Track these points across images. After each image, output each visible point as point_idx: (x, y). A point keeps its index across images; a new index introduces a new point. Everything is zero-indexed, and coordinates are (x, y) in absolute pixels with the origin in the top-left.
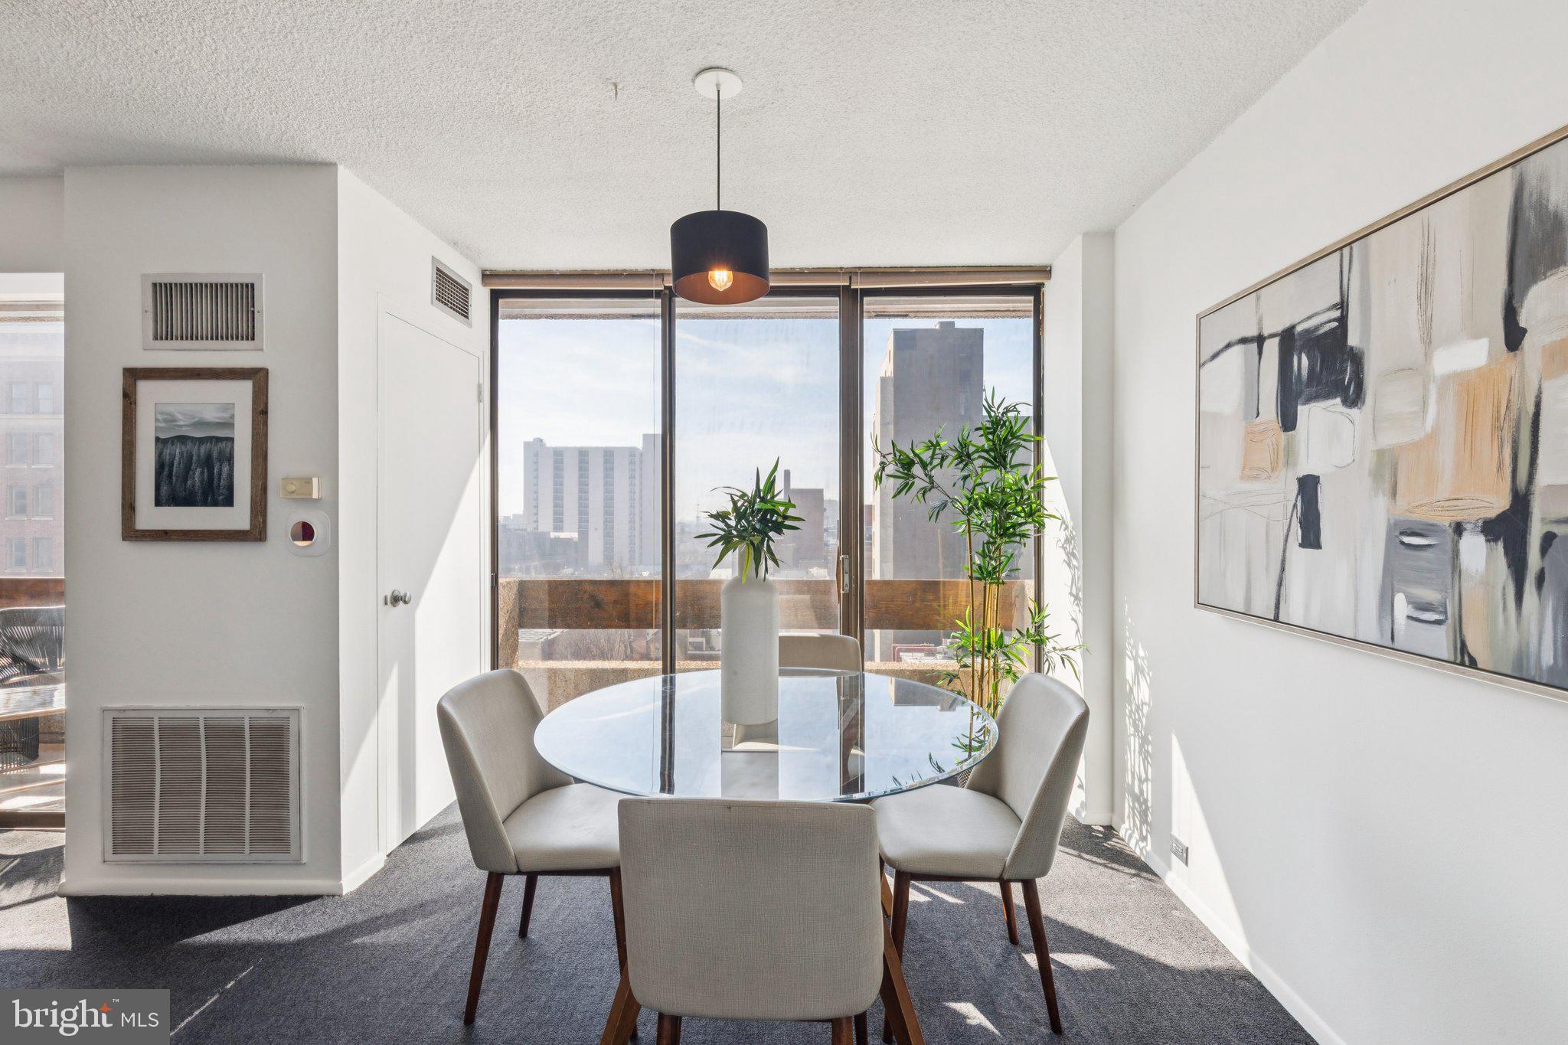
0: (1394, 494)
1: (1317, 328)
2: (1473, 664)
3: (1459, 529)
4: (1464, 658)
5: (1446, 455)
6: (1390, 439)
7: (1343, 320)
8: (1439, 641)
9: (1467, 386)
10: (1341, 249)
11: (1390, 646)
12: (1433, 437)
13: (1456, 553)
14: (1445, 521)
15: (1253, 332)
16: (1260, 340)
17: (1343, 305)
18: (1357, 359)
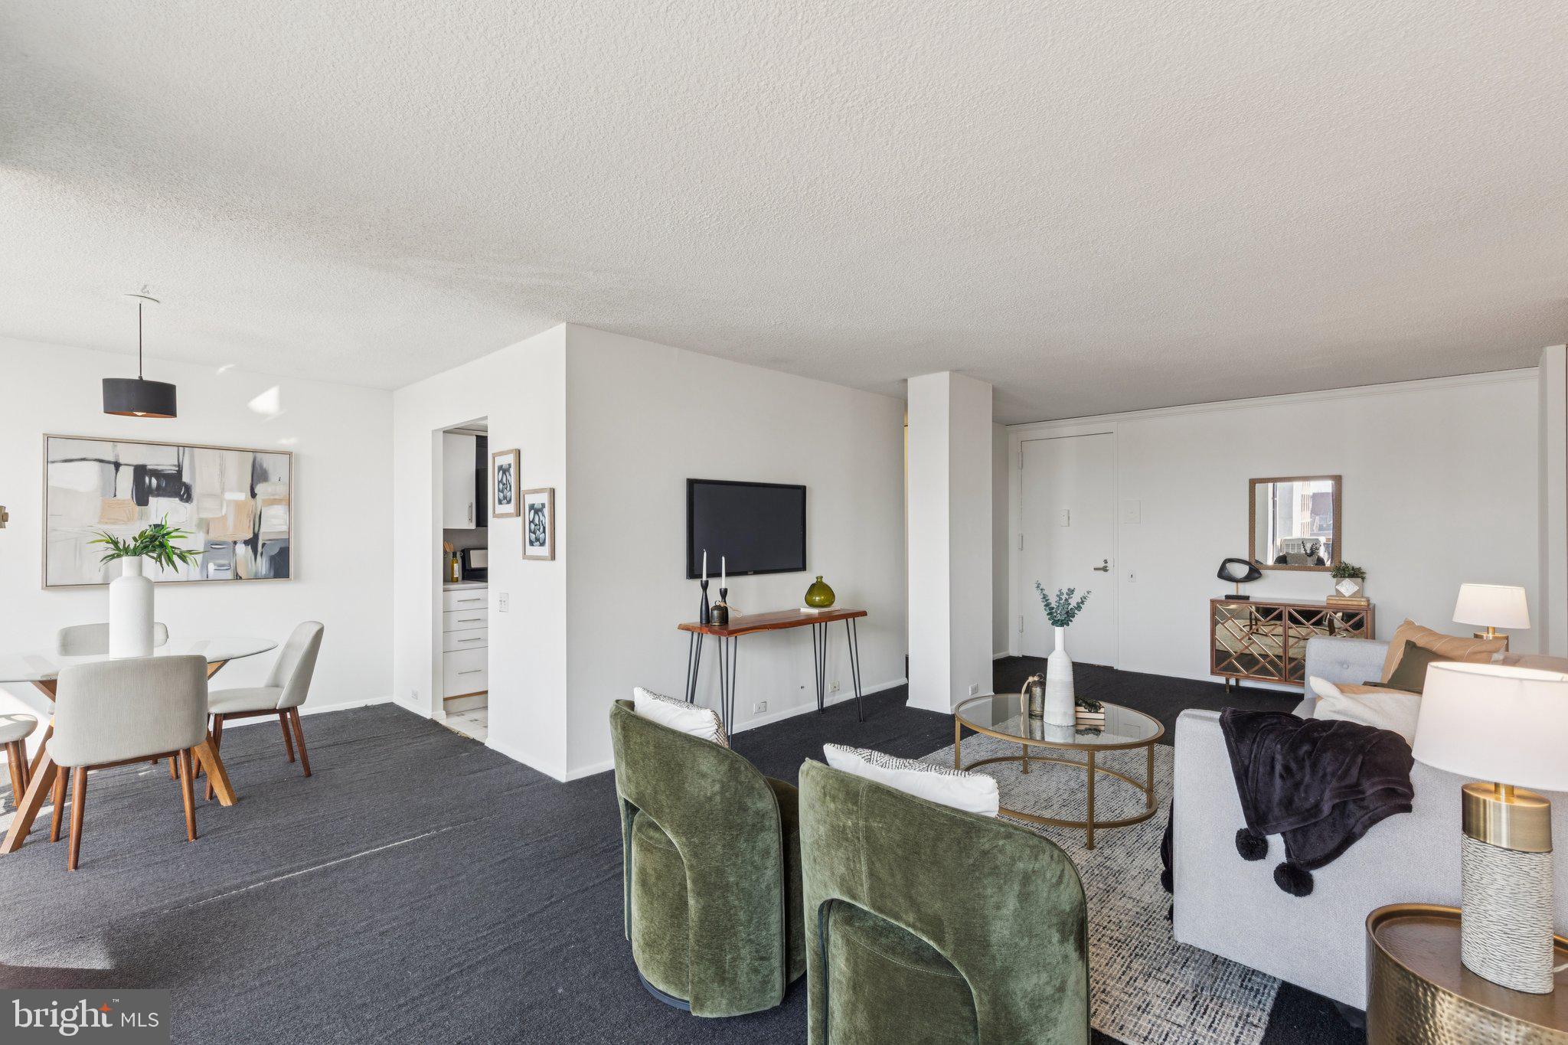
0: (208, 533)
1: (163, 470)
2: (241, 578)
3: (235, 543)
4: (238, 577)
5: (230, 522)
6: (204, 515)
7: (180, 472)
8: (229, 575)
9: (238, 505)
10: (178, 446)
11: (207, 581)
12: (224, 518)
13: (234, 549)
14: (230, 540)
15: (112, 459)
16: (117, 465)
17: (180, 467)
18: (188, 488)
